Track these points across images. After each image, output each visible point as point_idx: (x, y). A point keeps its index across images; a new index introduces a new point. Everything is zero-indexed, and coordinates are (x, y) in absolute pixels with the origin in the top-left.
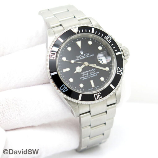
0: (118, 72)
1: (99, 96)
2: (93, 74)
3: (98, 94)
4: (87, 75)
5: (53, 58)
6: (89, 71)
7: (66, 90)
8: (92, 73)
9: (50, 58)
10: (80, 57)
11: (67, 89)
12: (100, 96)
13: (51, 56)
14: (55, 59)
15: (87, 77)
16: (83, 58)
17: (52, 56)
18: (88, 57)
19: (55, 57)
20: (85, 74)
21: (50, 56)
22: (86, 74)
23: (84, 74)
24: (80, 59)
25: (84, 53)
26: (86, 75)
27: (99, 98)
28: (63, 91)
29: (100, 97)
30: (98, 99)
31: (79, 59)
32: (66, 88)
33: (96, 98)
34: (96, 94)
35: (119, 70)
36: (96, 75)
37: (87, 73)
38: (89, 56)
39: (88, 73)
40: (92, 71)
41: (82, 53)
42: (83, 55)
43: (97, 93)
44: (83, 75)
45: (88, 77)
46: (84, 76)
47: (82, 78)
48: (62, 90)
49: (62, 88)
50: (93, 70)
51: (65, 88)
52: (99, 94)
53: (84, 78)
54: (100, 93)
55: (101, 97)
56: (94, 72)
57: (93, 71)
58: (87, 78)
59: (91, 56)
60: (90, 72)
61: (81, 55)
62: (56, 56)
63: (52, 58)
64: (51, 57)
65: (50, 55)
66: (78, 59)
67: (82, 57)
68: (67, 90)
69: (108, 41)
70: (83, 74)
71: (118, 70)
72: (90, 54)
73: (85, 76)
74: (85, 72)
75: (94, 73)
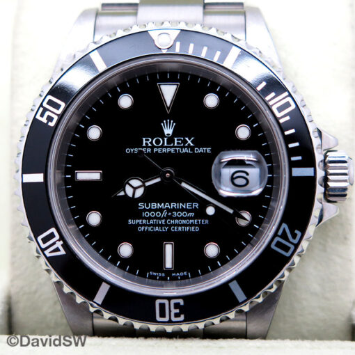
0: (278, 244)
1: (174, 311)
2: (185, 222)
3: (173, 302)
4: (160, 218)
5: (50, 119)
6: (174, 205)
7: (57, 250)
8: (182, 218)
9: (38, 117)
10: (158, 142)
11: (61, 248)
12: (177, 311)
13: (45, 110)
14: (52, 124)
15: (159, 225)
16: (164, 150)
17: (47, 113)
18: (185, 150)
19: (56, 118)
20: (156, 210)
21: (41, 109)
22: (158, 214)
23: (150, 210)
24: (155, 150)
25: (175, 133)
26: (156, 218)
27: (174, 319)
28: (47, 252)
29: (177, 315)
30: (167, 319)
31: (149, 150)
32: (59, 244)
33: (163, 315)
34: (166, 302)
35: (284, 236)
36: (192, 229)
37: (161, 210)
38: (192, 149)
39: (165, 213)
40: (182, 210)
41: (168, 131)
42: (171, 140)
43: (169, 299)
44: (144, 214)
45: (161, 225)
46: (145, 218)
47: (138, 225)
48: (43, 246)
49: (45, 240)
50: (187, 206)
51: (54, 243)
52: (177, 306)
53: (145, 225)
54: (181, 302)
55: (182, 318)
56: (192, 214)
57: (188, 211)
58: (157, 229)
59: (201, 150)
60: (174, 210)
61: (163, 135)
62: (61, 117)
63: (44, 120)
64: (42, 115)
65: (41, 105)
66: (147, 146)
67: (162, 146)
68: (63, 252)
69: (278, 115)
70: (145, 210)
71: (280, 233)
72: (198, 143)
73: (149, 218)
74: (154, 206)
75: (190, 218)
